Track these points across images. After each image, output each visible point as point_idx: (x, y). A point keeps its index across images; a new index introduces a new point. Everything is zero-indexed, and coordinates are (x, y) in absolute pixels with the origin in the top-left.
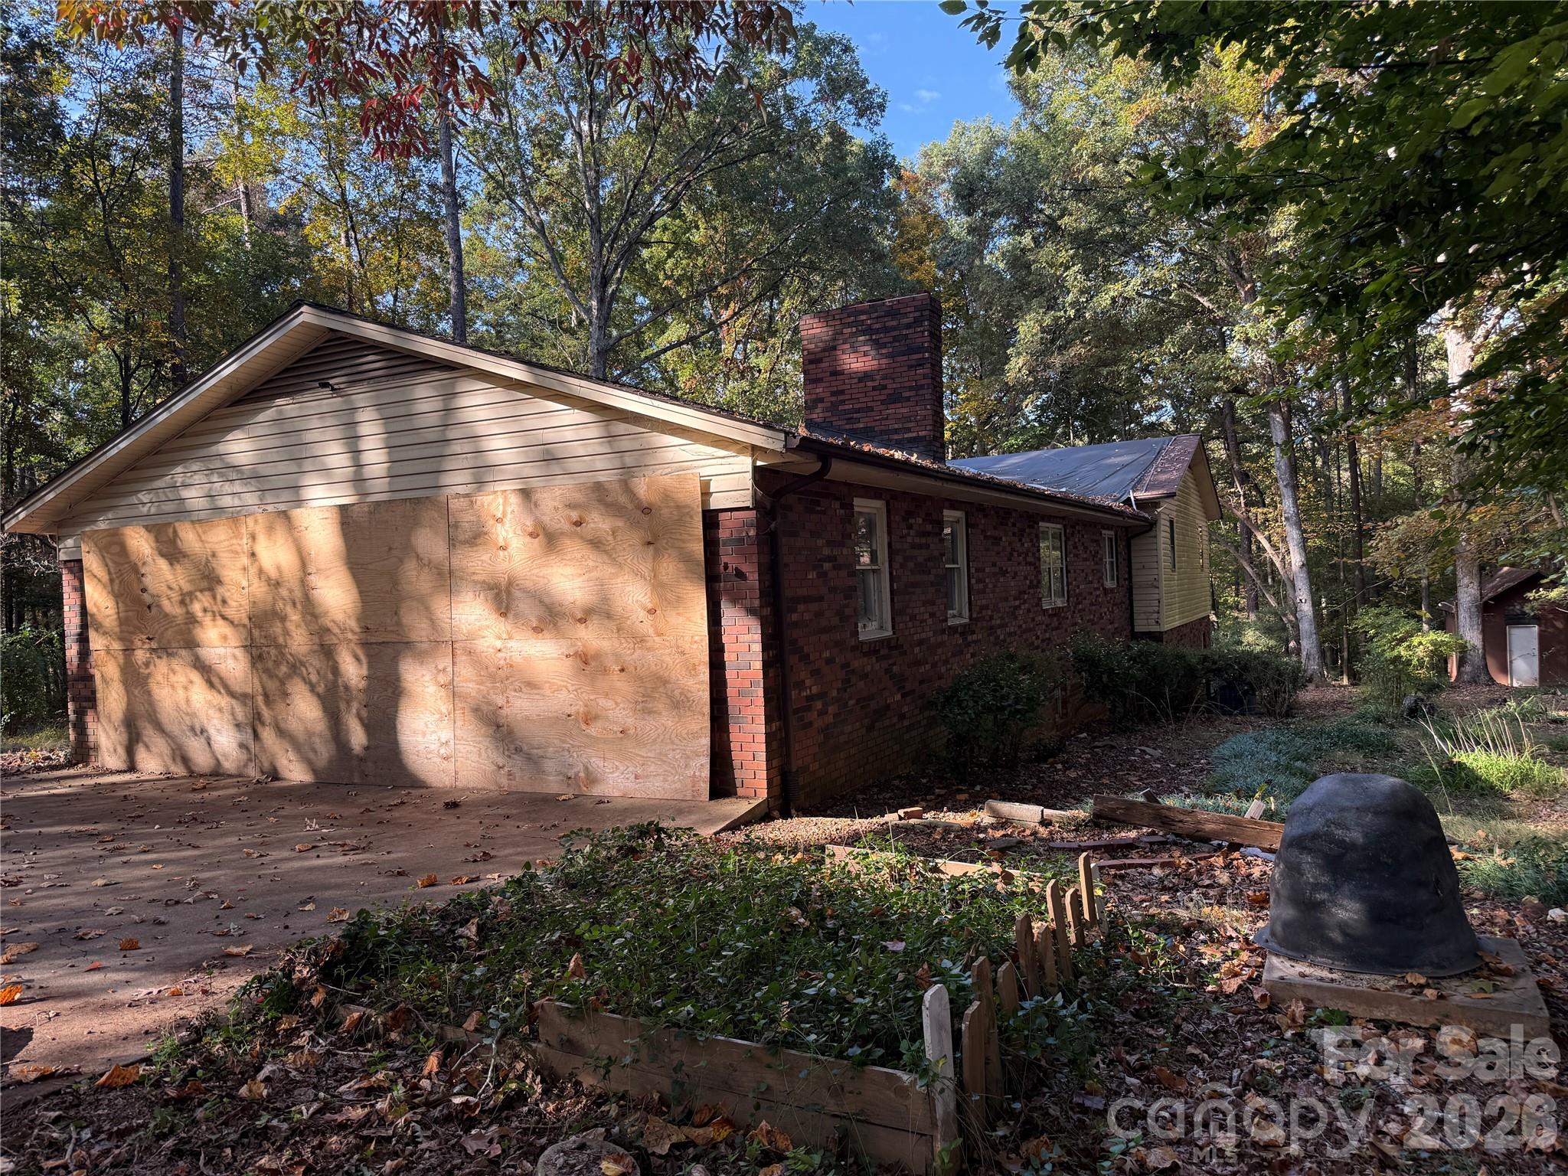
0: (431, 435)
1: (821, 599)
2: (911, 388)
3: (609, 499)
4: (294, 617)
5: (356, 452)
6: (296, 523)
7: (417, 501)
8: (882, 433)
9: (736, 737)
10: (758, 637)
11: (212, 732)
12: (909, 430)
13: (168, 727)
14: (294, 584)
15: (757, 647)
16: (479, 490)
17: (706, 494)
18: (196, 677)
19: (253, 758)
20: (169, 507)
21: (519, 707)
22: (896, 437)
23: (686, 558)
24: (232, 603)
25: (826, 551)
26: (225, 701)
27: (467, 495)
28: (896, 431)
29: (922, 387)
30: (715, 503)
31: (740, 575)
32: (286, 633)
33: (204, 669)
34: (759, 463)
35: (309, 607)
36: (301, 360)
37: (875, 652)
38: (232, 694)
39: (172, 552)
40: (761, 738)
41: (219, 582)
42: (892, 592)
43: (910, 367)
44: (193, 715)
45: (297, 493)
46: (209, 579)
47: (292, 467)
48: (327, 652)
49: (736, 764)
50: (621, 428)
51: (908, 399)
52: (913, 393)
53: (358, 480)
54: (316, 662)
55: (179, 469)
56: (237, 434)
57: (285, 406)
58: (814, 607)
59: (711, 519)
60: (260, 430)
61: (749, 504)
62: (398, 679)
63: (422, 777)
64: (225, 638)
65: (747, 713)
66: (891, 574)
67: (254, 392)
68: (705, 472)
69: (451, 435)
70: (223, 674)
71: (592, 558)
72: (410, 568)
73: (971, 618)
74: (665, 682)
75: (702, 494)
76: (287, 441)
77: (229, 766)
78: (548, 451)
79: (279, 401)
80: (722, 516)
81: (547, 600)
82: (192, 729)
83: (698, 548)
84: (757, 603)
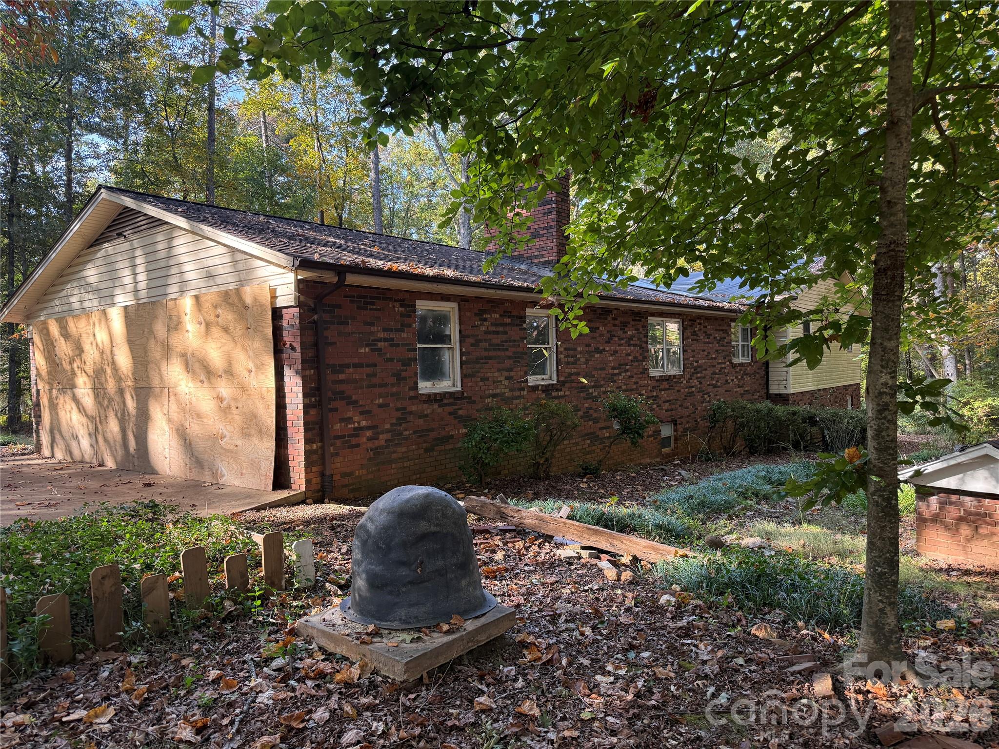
0: (162, 264)
1: (375, 365)
2: (544, 228)
3: (230, 301)
4: (109, 371)
5: (135, 274)
6: (109, 316)
7: (154, 303)
8: (528, 258)
9: (291, 452)
10: (301, 389)
11: (80, 437)
12: (543, 256)
13: (64, 434)
14: (108, 352)
15: (300, 395)
16: (181, 295)
17: (274, 297)
18: (74, 406)
19: (96, 453)
20: (66, 308)
21: (194, 429)
22: (536, 261)
23: (264, 339)
24: (88, 363)
25: (381, 335)
26: (84, 420)
27: (175, 299)
28: (536, 257)
29: (551, 227)
30: (280, 303)
31: (293, 348)
32: (106, 381)
33: (76, 400)
34: (299, 277)
35: (114, 364)
36: (114, 221)
37: (436, 401)
38: (87, 415)
39: (66, 335)
40: (302, 453)
41: (83, 351)
42: (462, 362)
43: (544, 214)
44: (73, 428)
45: (113, 300)
46: (79, 350)
47: (109, 284)
48: (121, 391)
49: (291, 469)
50: (239, 256)
51: (543, 235)
52: (545, 231)
53: (136, 291)
54: (117, 398)
55: (69, 286)
56: (89, 266)
57: (108, 248)
58: (369, 370)
59: (277, 313)
60: (99, 262)
61: (293, 304)
62: (148, 410)
63: (156, 468)
64: (85, 383)
65: (297, 436)
66: (461, 350)
67: (97, 240)
68: (272, 283)
69: (172, 262)
70: (84, 405)
71: (225, 339)
72: (152, 344)
73: (558, 381)
74: (256, 417)
75: (272, 297)
76: (110, 268)
77: (87, 458)
78: (208, 271)
79: (106, 245)
80: (284, 311)
81: (205, 364)
82: (73, 435)
83: (269, 331)
84: (300, 367)
